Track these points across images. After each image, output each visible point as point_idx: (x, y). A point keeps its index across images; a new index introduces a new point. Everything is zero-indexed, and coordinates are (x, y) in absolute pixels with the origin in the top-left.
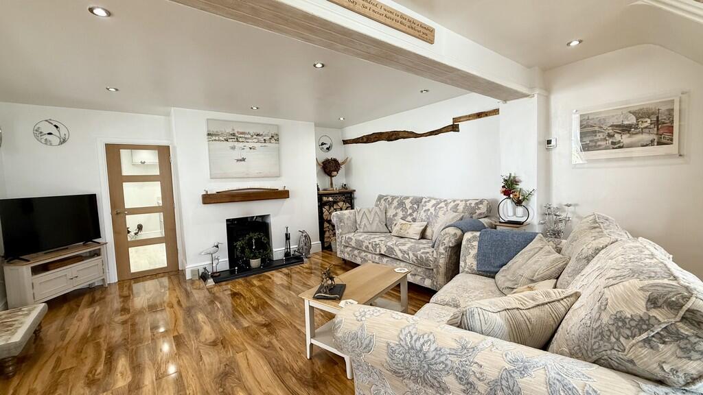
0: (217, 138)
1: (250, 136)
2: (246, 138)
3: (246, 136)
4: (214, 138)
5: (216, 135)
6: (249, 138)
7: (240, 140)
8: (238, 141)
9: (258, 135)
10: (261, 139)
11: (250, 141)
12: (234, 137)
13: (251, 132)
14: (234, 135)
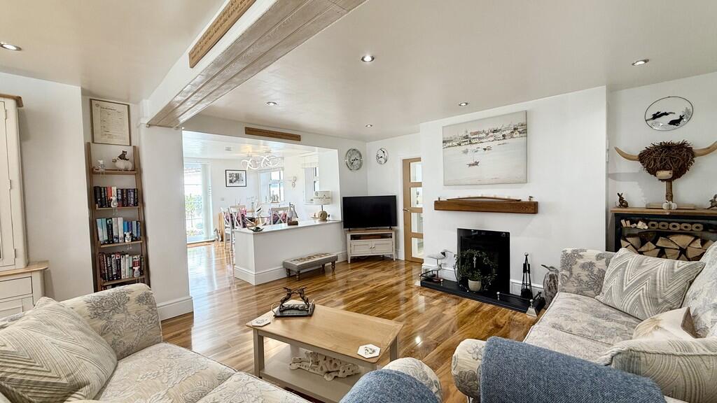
0: (451, 144)
1: (484, 135)
2: (480, 138)
3: (481, 136)
4: (448, 144)
5: (449, 141)
6: (483, 138)
7: (473, 141)
8: (471, 143)
9: (495, 131)
10: (499, 135)
11: (485, 140)
12: (467, 139)
13: (487, 130)
14: (466, 137)
